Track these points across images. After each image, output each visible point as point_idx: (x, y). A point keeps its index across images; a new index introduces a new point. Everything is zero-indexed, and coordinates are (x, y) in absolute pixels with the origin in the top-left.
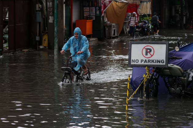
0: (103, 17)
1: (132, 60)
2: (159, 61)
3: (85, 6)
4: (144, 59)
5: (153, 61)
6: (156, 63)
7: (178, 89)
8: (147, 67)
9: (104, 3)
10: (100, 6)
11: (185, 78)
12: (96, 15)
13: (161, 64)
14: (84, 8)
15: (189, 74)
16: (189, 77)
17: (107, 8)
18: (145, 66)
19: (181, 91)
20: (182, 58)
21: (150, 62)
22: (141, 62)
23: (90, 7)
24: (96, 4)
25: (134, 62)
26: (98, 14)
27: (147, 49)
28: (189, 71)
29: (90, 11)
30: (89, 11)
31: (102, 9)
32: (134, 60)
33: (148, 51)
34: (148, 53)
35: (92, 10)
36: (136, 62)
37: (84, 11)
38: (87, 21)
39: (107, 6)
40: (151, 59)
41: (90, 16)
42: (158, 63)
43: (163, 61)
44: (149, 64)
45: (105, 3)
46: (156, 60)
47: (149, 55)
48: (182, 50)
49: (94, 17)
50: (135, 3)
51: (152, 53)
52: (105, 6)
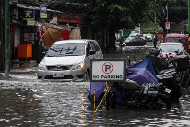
0: (41, 41)
1: (93, 76)
2: (117, 77)
3: (25, 32)
4: (104, 75)
5: (112, 77)
6: (115, 78)
7: (134, 101)
8: (107, 82)
9: (41, 29)
10: (38, 32)
11: (141, 92)
12: (35, 40)
13: (119, 79)
14: (24, 34)
15: (144, 88)
16: (144, 91)
17: (44, 34)
18: (105, 81)
19: (137, 104)
20: (136, 74)
21: (110, 78)
22: (102, 78)
23: (30, 34)
24: (34, 30)
25: (95, 78)
26: (37, 39)
27: (107, 66)
28: (143, 85)
29: (30, 36)
30: (28, 36)
31: (40, 35)
32: (95, 76)
33: (107, 67)
34: (108, 69)
35: (31, 36)
36: (97, 78)
37: (25, 36)
38: (28, 45)
39: (44, 32)
40: (110, 74)
41: (30, 41)
42: (116, 78)
43: (121, 76)
44: (109, 79)
45: (43, 29)
46: (115, 76)
47: (108, 71)
48: (135, 67)
49: (33, 42)
50: (66, 30)
51: (111, 69)
52: (43, 32)
